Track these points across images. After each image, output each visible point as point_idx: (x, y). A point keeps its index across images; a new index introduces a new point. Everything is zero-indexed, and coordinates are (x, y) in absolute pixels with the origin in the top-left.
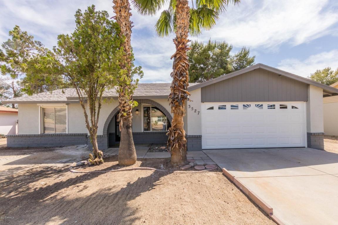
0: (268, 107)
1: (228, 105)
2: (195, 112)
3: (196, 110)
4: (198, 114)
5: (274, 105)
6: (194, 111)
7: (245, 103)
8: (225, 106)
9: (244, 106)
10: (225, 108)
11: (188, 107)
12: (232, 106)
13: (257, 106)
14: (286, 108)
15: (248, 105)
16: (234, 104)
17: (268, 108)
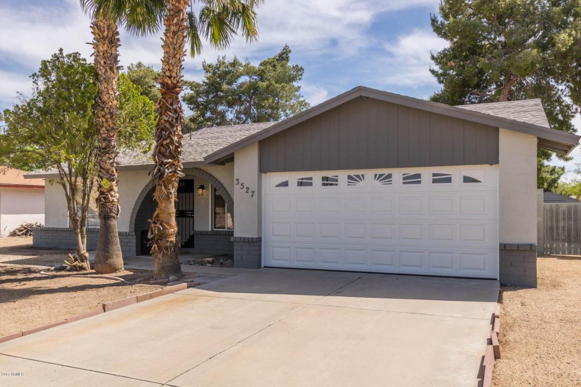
0: (404, 179)
1: (317, 176)
2: (247, 192)
3: (248, 188)
4: (252, 196)
5: (418, 176)
6: (245, 190)
7: (353, 173)
8: (311, 179)
9: (350, 177)
10: (311, 184)
11: (236, 182)
12: (324, 179)
13: (379, 177)
14: (448, 180)
15: (358, 176)
16: (330, 174)
17: (404, 183)
